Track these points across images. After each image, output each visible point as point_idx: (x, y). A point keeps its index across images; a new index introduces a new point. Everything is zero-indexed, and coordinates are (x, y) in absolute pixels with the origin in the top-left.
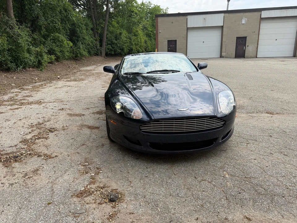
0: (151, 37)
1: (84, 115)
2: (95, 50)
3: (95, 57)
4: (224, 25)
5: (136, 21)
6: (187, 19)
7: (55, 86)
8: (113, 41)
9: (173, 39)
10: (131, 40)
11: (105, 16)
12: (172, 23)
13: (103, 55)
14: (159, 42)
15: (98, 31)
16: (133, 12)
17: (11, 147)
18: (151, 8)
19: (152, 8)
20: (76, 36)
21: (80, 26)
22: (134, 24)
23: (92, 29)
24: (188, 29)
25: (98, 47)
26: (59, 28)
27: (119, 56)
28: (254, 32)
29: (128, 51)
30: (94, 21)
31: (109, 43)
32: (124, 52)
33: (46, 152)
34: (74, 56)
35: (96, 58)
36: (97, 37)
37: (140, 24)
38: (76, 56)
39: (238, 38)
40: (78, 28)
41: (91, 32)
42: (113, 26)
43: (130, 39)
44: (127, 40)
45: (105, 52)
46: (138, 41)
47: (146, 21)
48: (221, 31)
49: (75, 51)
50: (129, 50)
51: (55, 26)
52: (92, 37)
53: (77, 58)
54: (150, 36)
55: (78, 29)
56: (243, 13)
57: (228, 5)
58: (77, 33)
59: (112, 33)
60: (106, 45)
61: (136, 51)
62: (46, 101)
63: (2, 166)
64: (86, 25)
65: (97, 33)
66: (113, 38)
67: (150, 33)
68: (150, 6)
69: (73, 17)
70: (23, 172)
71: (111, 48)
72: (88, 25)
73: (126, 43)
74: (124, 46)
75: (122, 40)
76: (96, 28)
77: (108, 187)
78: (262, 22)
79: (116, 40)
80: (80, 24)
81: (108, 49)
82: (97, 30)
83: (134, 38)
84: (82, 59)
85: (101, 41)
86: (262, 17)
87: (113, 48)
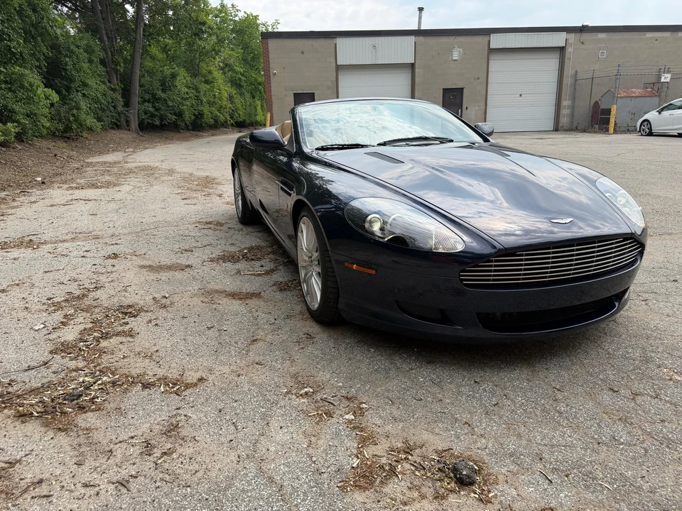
0: (243, 87)
1: (189, 266)
2: (112, 116)
3: (113, 132)
4: (417, 61)
5: (208, 47)
6: (336, 44)
7: (48, 202)
8: (156, 94)
9: (306, 92)
10: (199, 92)
11: (135, 31)
12: (303, 53)
13: (133, 127)
14: (273, 97)
15: (119, 68)
16: (204, 24)
17: (29, 369)
18: (237, 19)
19: (240, 19)
20: (62, 78)
21: (72, 52)
22: (204, 53)
23: (103, 62)
24: (339, 68)
25: (120, 109)
26: (21, 53)
27: (173, 131)
28: (478, 79)
29: (193, 117)
30: (107, 43)
31: (147, 97)
32: (183, 121)
33: (161, 372)
34: (61, 127)
35: (116, 134)
36: (116, 83)
37: (217, 54)
38: (68, 129)
39: (445, 90)
40: (70, 57)
41: (101, 68)
42: (153, 58)
43: (196, 89)
44: (189, 91)
45: (137, 119)
46: (214, 95)
47: (228, 52)
48: (410, 74)
49: (63, 115)
50: (194, 115)
51: (9, 46)
52: (104, 83)
53: (67, 135)
54: (240, 85)
55: (67, 59)
56: (454, 37)
57: (420, 18)
58: (66, 70)
59: (151, 73)
60: (139, 103)
61: (212, 118)
62: (46, 237)
63: (43, 429)
64: (89, 50)
65: (117, 71)
66: (157, 84)
67: (240, 79)
68: (236, 16)
69: (55, 28)
70: (132, 438)
71: (152, 109)
72: (93, 52)
73: (187, 99)
74: (183, 105)
75: (179, 91)
76: (113, 61)
77: (421, 447)
78: (492, 57)
79: (164, 91)
80: (72, 47)
81: (146, 113)
82: (116, 65)
83: (204, 87)
84: (82, 136)
85: (126, 94)
86: (491, 47)
87: (157, 110)
